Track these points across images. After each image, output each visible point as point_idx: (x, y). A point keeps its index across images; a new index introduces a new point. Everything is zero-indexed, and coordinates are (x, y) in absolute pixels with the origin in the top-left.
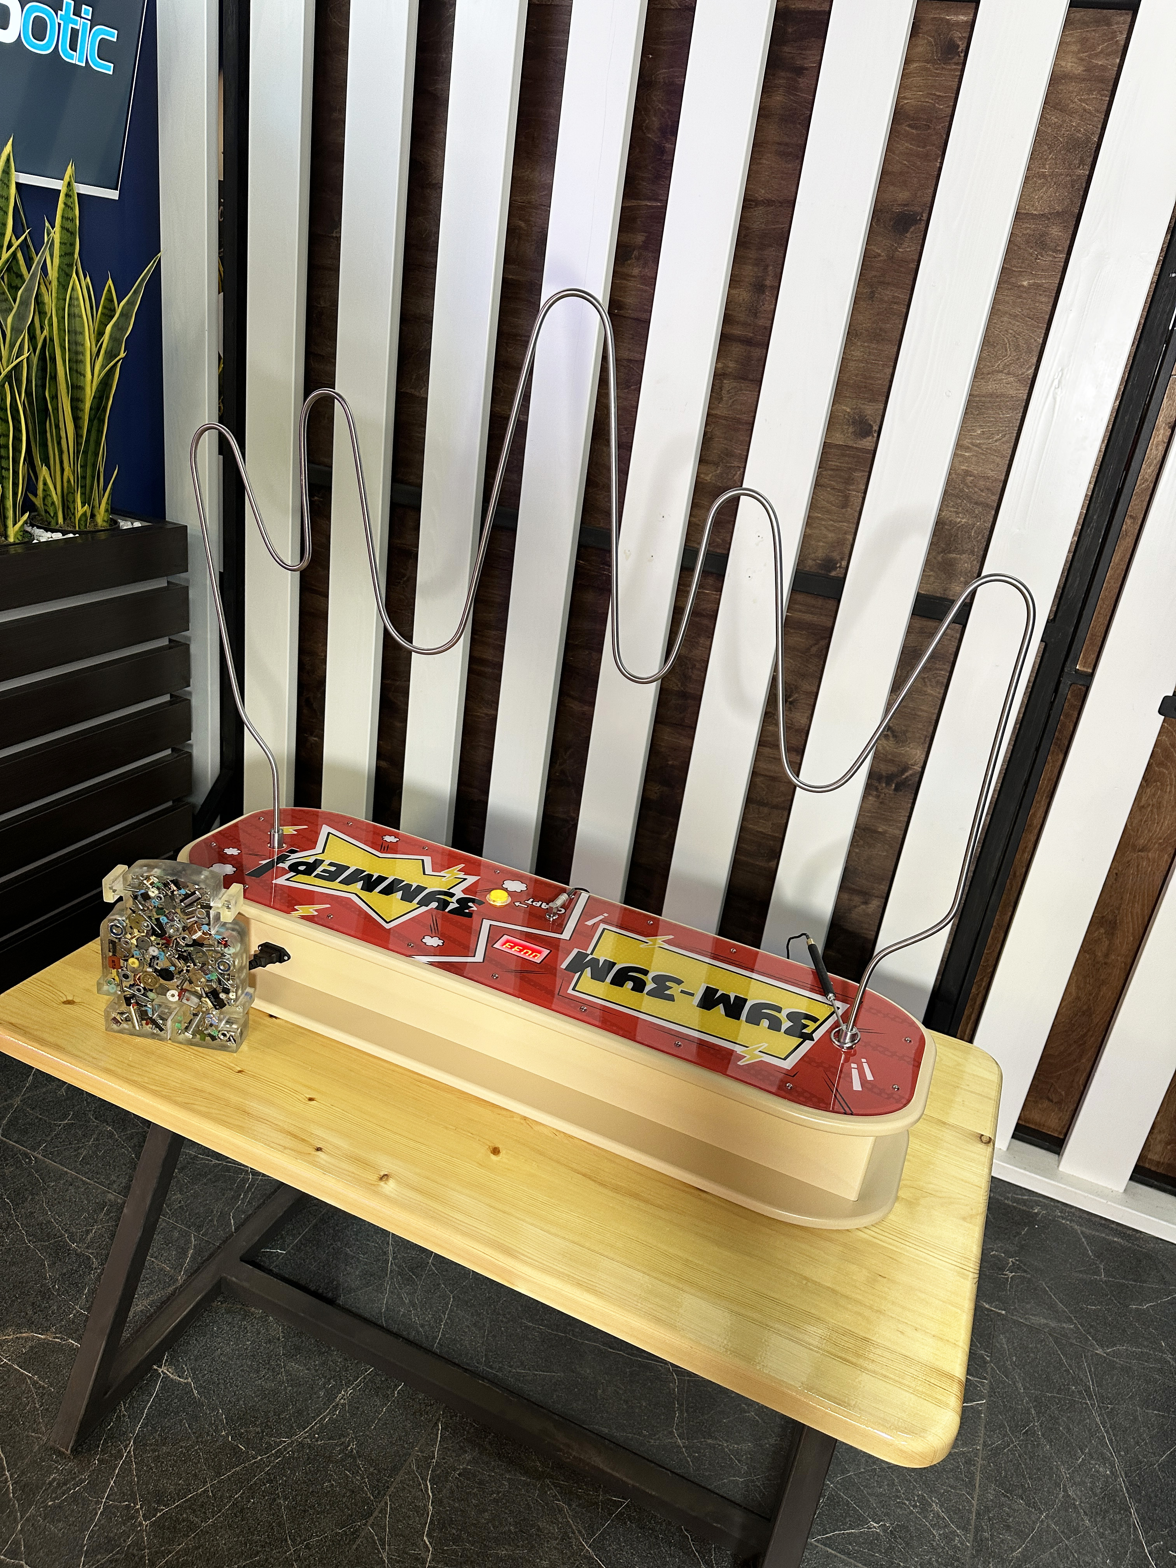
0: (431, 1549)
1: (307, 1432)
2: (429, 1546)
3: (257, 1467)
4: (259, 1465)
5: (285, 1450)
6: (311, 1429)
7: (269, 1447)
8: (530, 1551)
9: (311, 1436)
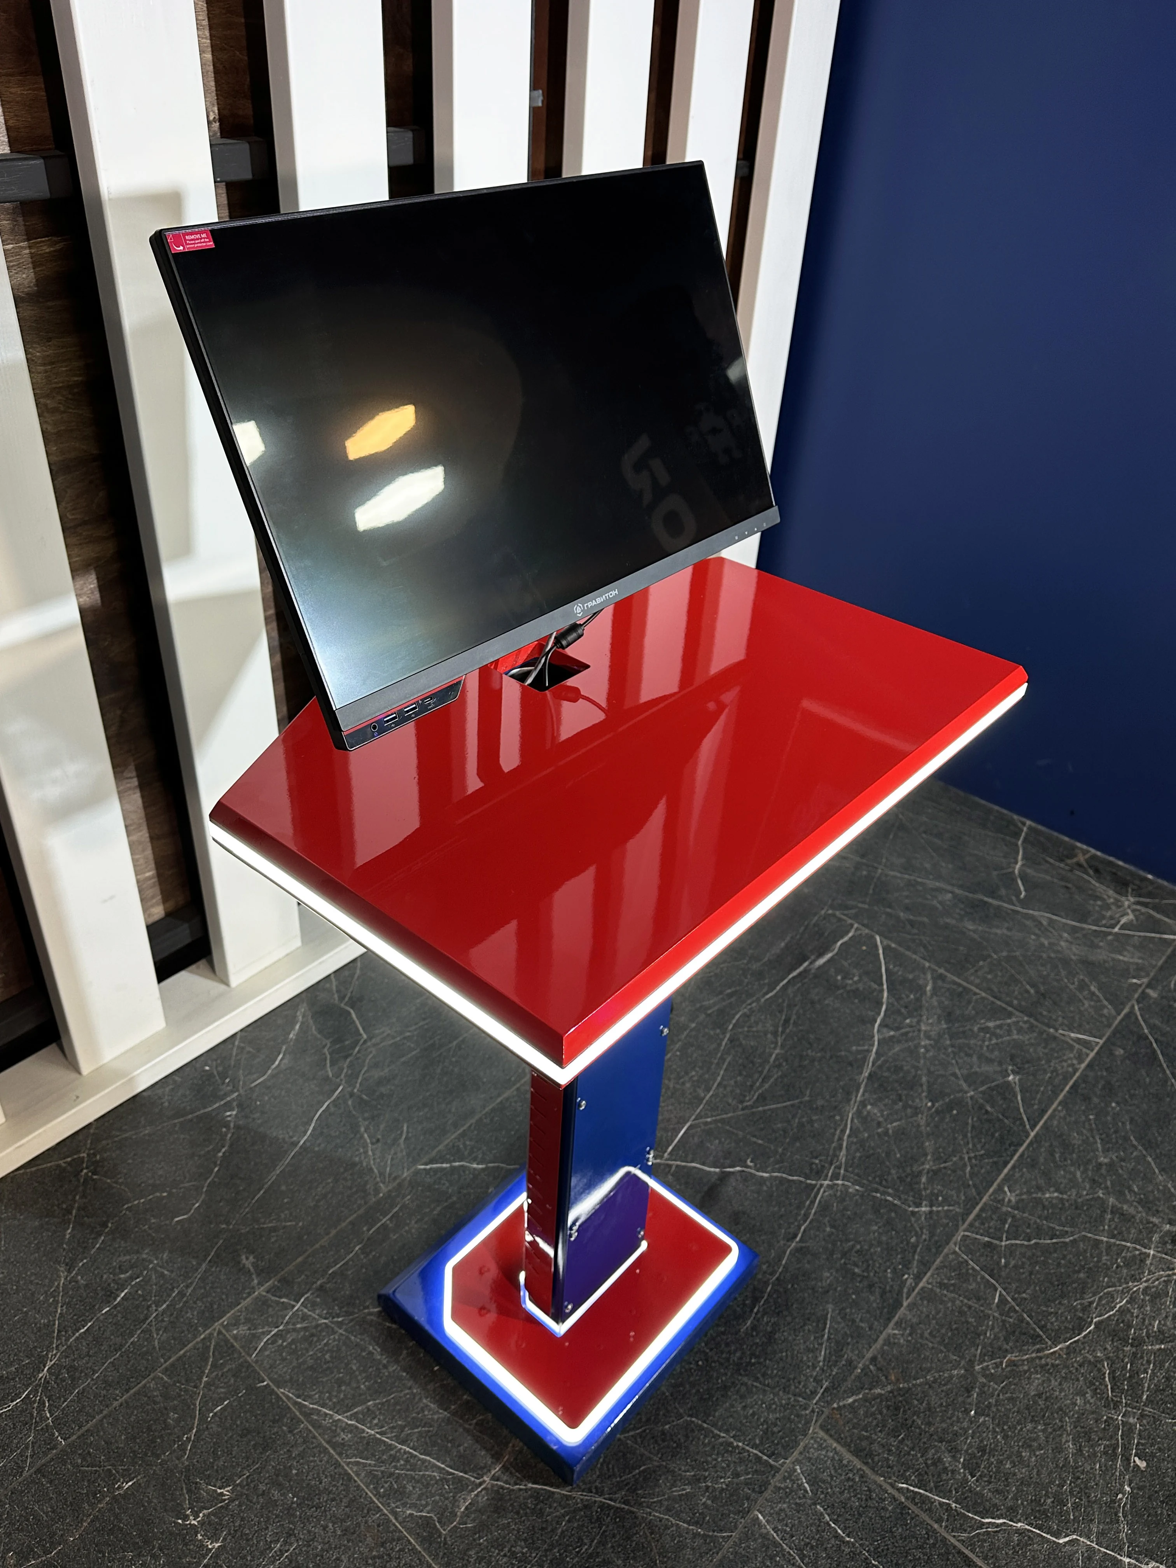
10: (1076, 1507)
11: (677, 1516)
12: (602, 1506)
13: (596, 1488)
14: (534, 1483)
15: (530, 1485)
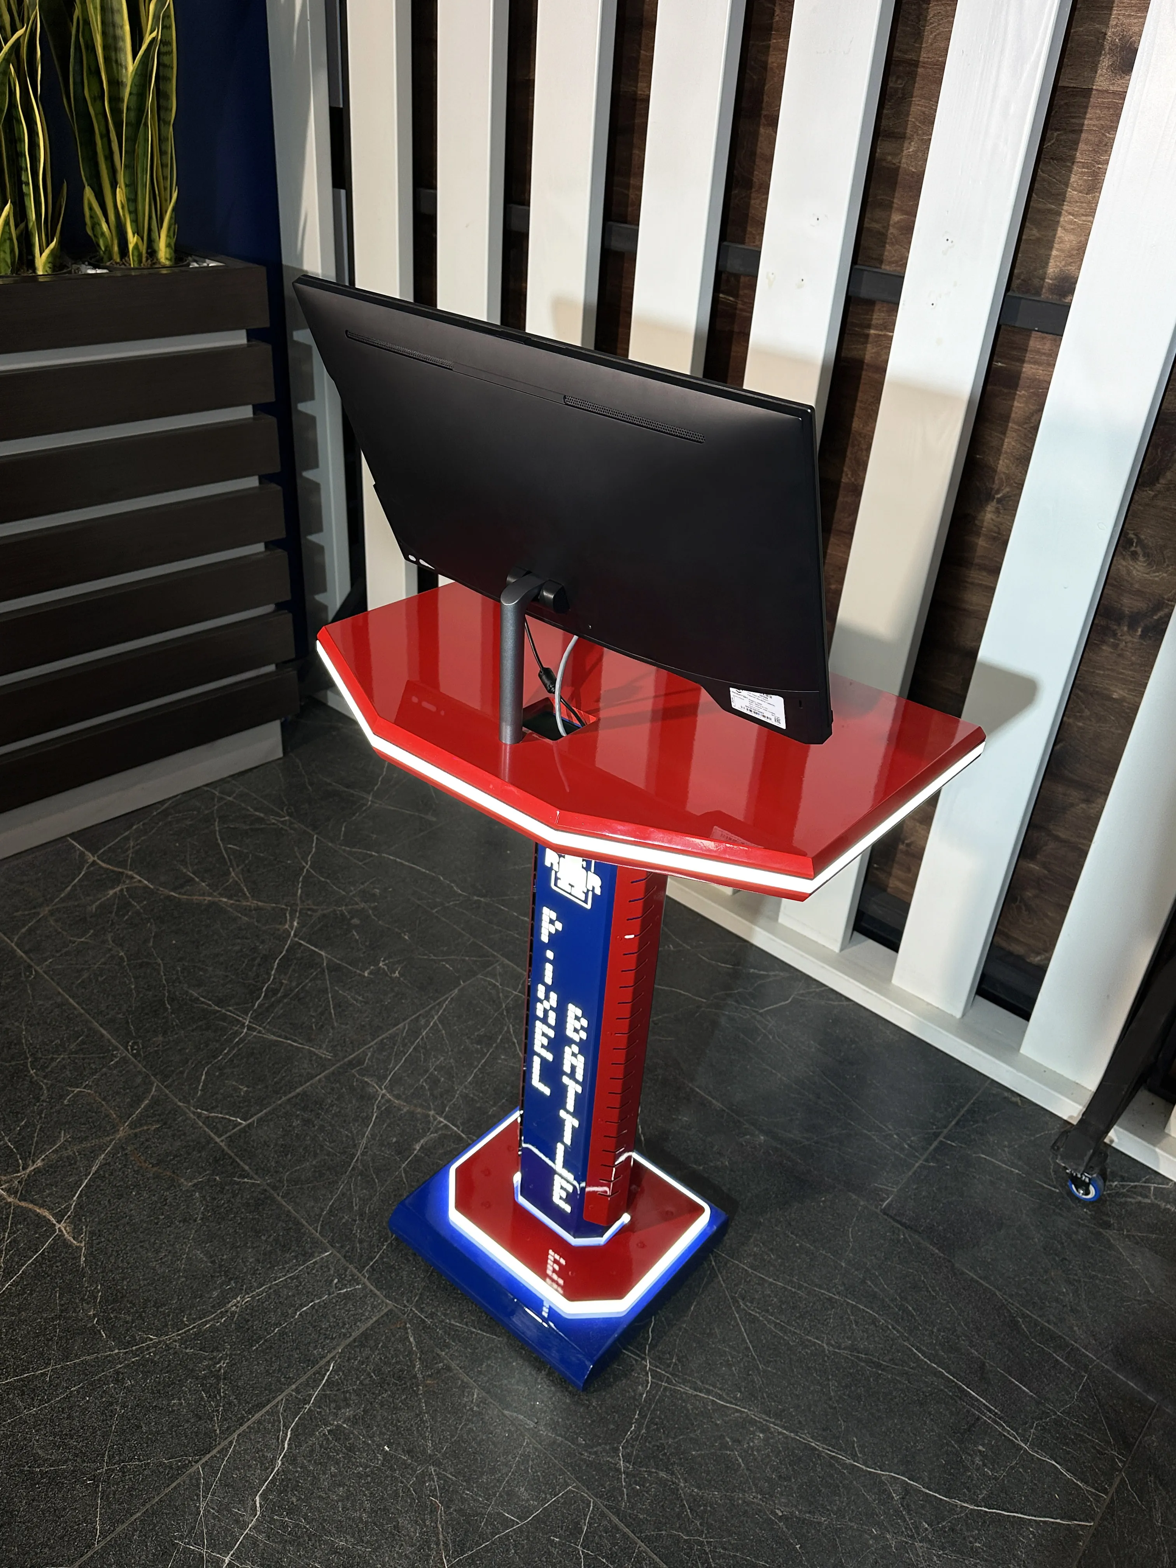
0: (258, 1513)
1: (178, 1335)
2: (258, 1509)
3: (109, 1361)
4: (112, 1361)
5: (147, 1349)
6: (185, 1333)
7: (133, 1342)
8: (375, 1550)
9: (183, 1341)
10: (284, 1526)
11: (338, 1199)
12: (353, 1155)
13: (367, 1152)
14: (377, 1117)
15: (375, 1115)
